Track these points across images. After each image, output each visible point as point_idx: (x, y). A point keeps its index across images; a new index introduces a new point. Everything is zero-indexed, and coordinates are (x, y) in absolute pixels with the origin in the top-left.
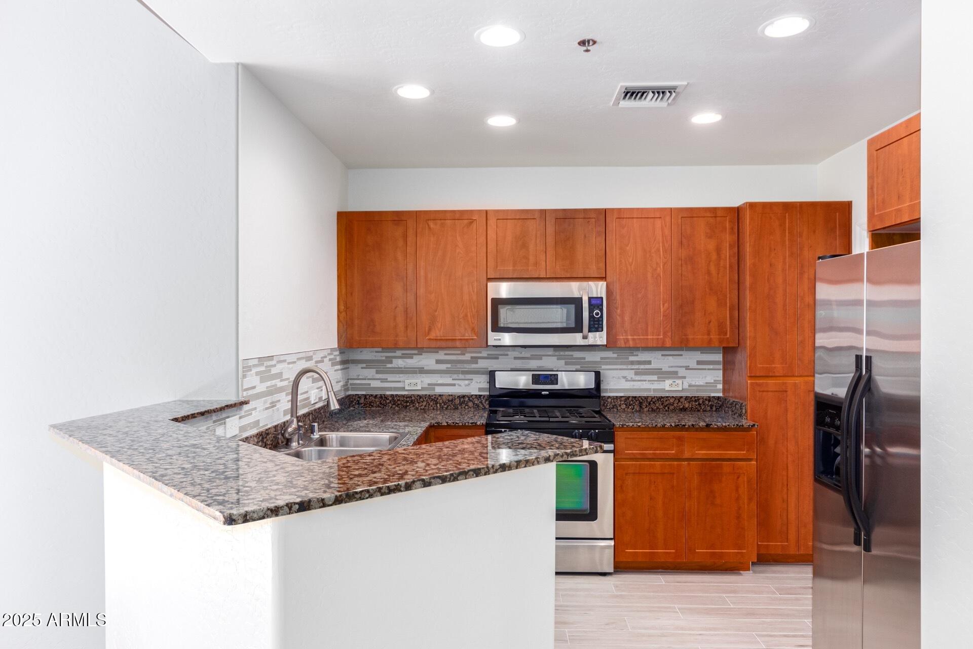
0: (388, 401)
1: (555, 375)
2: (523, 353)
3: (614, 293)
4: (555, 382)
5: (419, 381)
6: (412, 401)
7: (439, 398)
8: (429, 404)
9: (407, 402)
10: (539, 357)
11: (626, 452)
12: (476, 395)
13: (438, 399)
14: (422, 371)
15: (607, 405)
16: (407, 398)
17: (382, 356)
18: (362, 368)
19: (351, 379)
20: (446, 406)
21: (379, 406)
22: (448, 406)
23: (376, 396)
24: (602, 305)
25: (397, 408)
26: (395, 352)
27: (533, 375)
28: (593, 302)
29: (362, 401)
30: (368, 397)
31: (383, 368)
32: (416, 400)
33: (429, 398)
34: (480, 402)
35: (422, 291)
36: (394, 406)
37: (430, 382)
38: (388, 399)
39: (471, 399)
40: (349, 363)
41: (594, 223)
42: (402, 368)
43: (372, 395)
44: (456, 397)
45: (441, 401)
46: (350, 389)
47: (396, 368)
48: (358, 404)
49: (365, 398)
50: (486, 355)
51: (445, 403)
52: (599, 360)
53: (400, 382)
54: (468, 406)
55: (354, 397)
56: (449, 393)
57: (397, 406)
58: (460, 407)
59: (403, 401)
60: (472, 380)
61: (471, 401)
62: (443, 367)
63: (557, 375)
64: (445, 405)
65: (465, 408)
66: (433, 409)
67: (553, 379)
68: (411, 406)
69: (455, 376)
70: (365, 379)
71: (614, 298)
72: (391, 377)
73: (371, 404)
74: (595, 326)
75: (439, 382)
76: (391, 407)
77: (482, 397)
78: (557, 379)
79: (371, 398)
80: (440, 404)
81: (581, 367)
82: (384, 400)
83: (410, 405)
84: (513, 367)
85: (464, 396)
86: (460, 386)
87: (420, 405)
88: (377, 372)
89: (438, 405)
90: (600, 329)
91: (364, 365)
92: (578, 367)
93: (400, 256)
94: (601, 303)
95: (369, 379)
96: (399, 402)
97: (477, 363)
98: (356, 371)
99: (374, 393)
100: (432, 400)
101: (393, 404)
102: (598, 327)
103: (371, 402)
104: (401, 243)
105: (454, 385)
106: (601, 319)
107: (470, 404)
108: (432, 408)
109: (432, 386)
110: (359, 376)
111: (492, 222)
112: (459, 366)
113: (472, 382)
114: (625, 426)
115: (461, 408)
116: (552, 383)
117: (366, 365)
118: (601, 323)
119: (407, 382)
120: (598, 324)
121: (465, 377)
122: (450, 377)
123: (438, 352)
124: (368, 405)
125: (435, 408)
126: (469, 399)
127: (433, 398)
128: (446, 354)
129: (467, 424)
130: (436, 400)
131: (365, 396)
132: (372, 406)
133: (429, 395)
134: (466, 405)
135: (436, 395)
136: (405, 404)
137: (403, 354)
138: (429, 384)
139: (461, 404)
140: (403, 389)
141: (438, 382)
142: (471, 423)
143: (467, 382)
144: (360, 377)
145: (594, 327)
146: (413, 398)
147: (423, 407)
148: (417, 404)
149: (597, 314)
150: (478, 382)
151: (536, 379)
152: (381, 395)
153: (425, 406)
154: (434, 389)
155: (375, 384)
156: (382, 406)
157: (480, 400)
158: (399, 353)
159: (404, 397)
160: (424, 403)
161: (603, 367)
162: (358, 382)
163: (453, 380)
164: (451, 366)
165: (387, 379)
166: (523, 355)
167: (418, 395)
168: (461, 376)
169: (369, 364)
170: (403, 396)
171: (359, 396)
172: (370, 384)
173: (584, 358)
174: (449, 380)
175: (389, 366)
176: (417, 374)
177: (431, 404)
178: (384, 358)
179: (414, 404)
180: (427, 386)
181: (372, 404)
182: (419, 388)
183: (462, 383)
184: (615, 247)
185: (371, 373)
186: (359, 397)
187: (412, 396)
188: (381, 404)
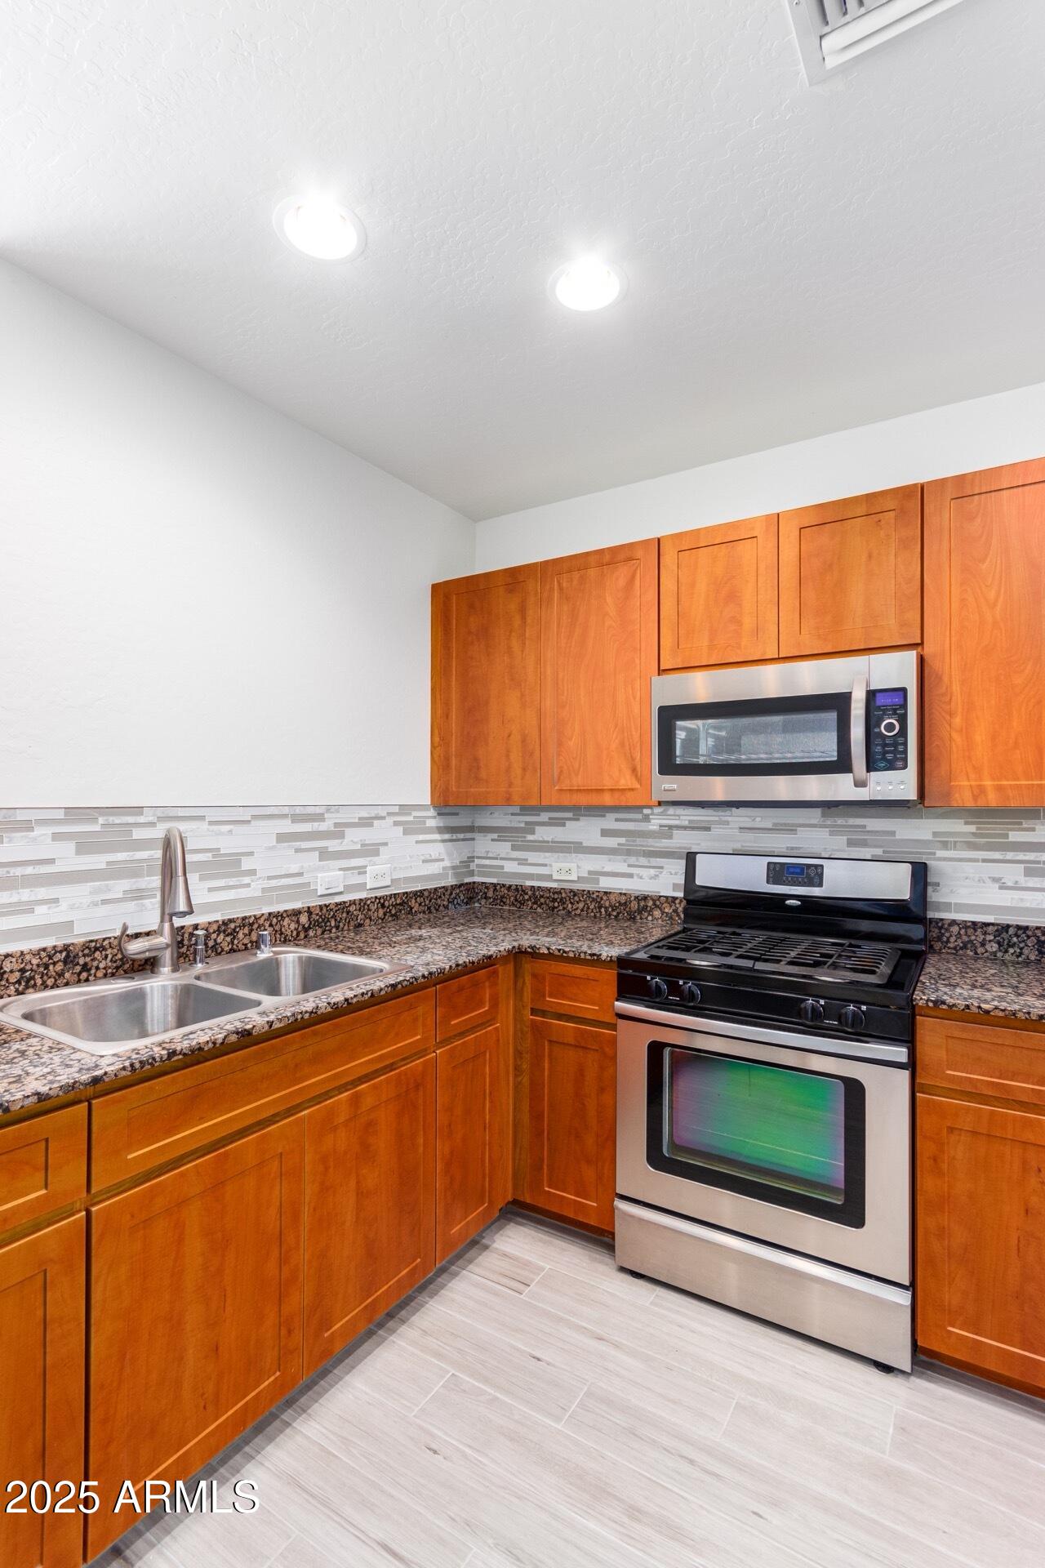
0: (526, 897)
1: (816, 866)
2: (758, 819)
3: (946, 679)
4: (816, 880)
5: (573, 866)
6: (561, 899)
7: (605, 898)
8: (588, 908)
9: (554, 900)
10: (791, 829)
11: (949, 1072)
12: (667, 897)
13: (602, 899)
14: (578, 848)
15: (948, 941)
16: (554, 893)
17: (519, 821)
18: (492, 840)
19: (478, 858)
20: (615, 913)
21: (513, 904)
22: (618, 914)
23: (510, 886)
24: (904, 706)
25: (539, 910)
26: (539, 815)
27: (769, 863)
28: (881, 700)
29: (490, 894)
30: (498, 887)
31: (522, 841)
32: (568, 899)
33: (589, 897)
34: (674, 911)
35: (549, 703)
36: (535, 906)
37: (592, 869)
38: (527, 894)
39: (658, 903)
40: (473, 832)
41: (893, 521)
42: (548, 842)
43: (504, 885)
44: (632, 899)
45: (607, 904)
46: (476, 873)
47: (540, 842)
48: (485, 898)
49: (495, 890)
50: (686, 823)
51: (614, 908)
52: (930, 837)
53: (546, 865)
54: (652, 915)
55: (480, 887)
56: (622, 889)
57: (540, 906)
58: (638, 917)
59: (548, 898)
60: (662, 868)
61: (657, 906)
62: (612, 842)
63: (822, 866)
64: (613, 910)
65: (646, 918)
66: (595, 917)
67: (813, 875)
68: (561, 908)
69: (632, 860)
70: (497, 859)
71: (943, 690)
72: (532, 857)
73: (502, 900)
74: (884, 755)
75: (608, 869)
76: (531, 908)
77: (677, 901)
78: (821, 876)
79: (502, 889)
80: (606, 908)
81: (884, 852)
82: (521, 895)
83: (559, 906)
84: (738, 846)
85: (645, 898)
86: (641, 878)
87: (574, 907)
88: (514, 848)
89: (603, 910)
90: (900, 764)
91: (495, 836)
92: (878, 852)
93: (515, 644)
94: (902, 703)
95: (502, 859)
96: (542, 900)
97: (670, 837)
98: (484, 845)
99: (508, 882)
100: (594, 900)
101: (534, 903)
102: (895, 759)
103: (502, 897)
104: (517, 622)
105: (631, 876)
106: (901, 740)
107: (657, 913)
108: (592, 914)
109: (596, 875)
110: (488, 852)
111: (669, 558)
112: (639, 841)
113: (661, 873)
114: (944, 1007)
115: (641, 918)
116: (811, 884)
117: (498, 836)
118: (901, 748)
119: (556, 866)
120: (894, 752)
121: (649, 861)
122: (625, 861)
123: (604, 816)
124: (499, 901)
125: (598, 915)
126: (654, 904)
127: (594, 896)
128: (617, 820)
129: (582, 956)
130: (598, 900)
131: (495, 885)
132: (504, 903)
133: (589, 891)
134: (649, 915)
135: (599, 892)
136: (551, 904)
137: (550, 819)
138: (590, 872)
139: (640, 911)
140: (549, 878)
141: (605, 870)
142: (590, 955)
143: (652, 872)
144: (490, 855)
145: (884, 759)
146: (564, 895)
147: (578, 912)
148: (570, 906)
149: (890, 727)
150: (673, 872)
151: (777, 873)
152: (517, 885)
153: (582, 910)
154: (597, 881)
155: (511, 867)
156: (518, 905)
157: (673, 907)
158: (544, 817)
159: (550, 892)
160: (581, 905)
161: (940, 853)
162: (487, 862)
163: (629, 866)
164: (627, 841)
165: (527, 860)
166: (759, 823)
167: (571, 891)
168: (643, 861)
169: (502, 833)
170: (549, 890)
171: (486, 885)
172: (502, 867)
173: (893, 833)
174: (622, 867)
175: (530, 837)
176: (570, 853)
177: (592, 907)
178: (523, 825)
179: (565, 906)
180: (586, 875)
181: (504, 900)
182: (574, 877)
183: (645, 872)
184: (947, 565)
185: (504, 848)
186: (486, 888)
187: (562, 891)
188: (516, 900)
